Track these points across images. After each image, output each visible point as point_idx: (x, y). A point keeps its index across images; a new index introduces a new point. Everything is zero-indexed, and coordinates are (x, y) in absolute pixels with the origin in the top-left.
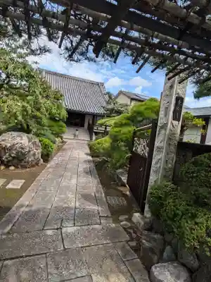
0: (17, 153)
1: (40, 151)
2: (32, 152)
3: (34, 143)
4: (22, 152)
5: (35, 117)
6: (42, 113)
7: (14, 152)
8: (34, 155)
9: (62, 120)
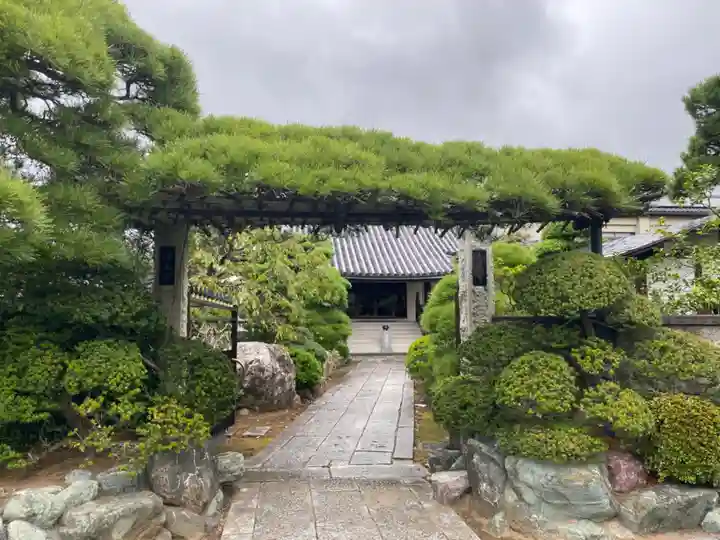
0: (253, 380)
1: (292, 375)
2: (278, 377)
3: (280, 359)
4: (259, 378)
5: (277, 308)
6: (290, 300)
7: (248, 379)
8: (282, 382)
9: (339, 305)
